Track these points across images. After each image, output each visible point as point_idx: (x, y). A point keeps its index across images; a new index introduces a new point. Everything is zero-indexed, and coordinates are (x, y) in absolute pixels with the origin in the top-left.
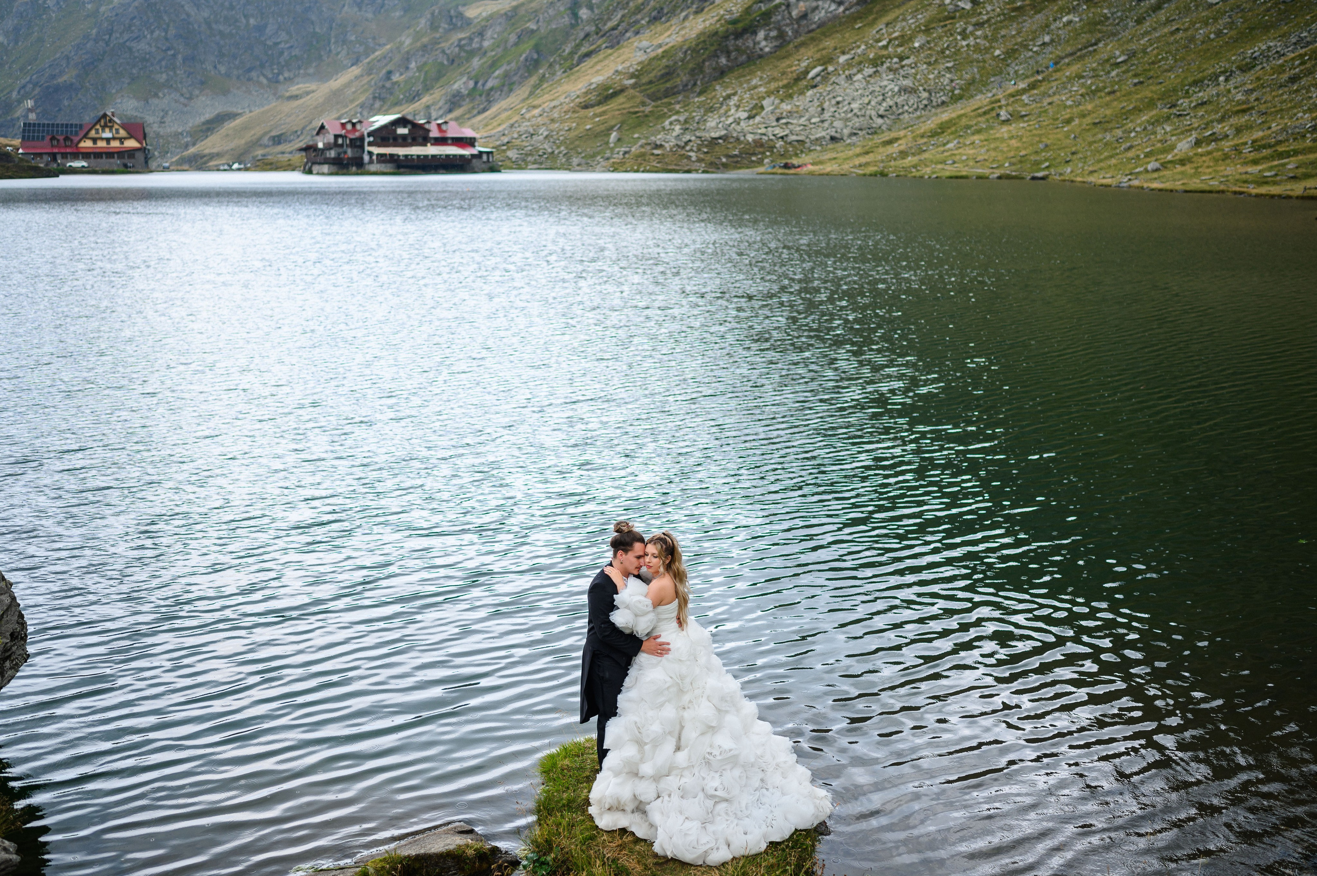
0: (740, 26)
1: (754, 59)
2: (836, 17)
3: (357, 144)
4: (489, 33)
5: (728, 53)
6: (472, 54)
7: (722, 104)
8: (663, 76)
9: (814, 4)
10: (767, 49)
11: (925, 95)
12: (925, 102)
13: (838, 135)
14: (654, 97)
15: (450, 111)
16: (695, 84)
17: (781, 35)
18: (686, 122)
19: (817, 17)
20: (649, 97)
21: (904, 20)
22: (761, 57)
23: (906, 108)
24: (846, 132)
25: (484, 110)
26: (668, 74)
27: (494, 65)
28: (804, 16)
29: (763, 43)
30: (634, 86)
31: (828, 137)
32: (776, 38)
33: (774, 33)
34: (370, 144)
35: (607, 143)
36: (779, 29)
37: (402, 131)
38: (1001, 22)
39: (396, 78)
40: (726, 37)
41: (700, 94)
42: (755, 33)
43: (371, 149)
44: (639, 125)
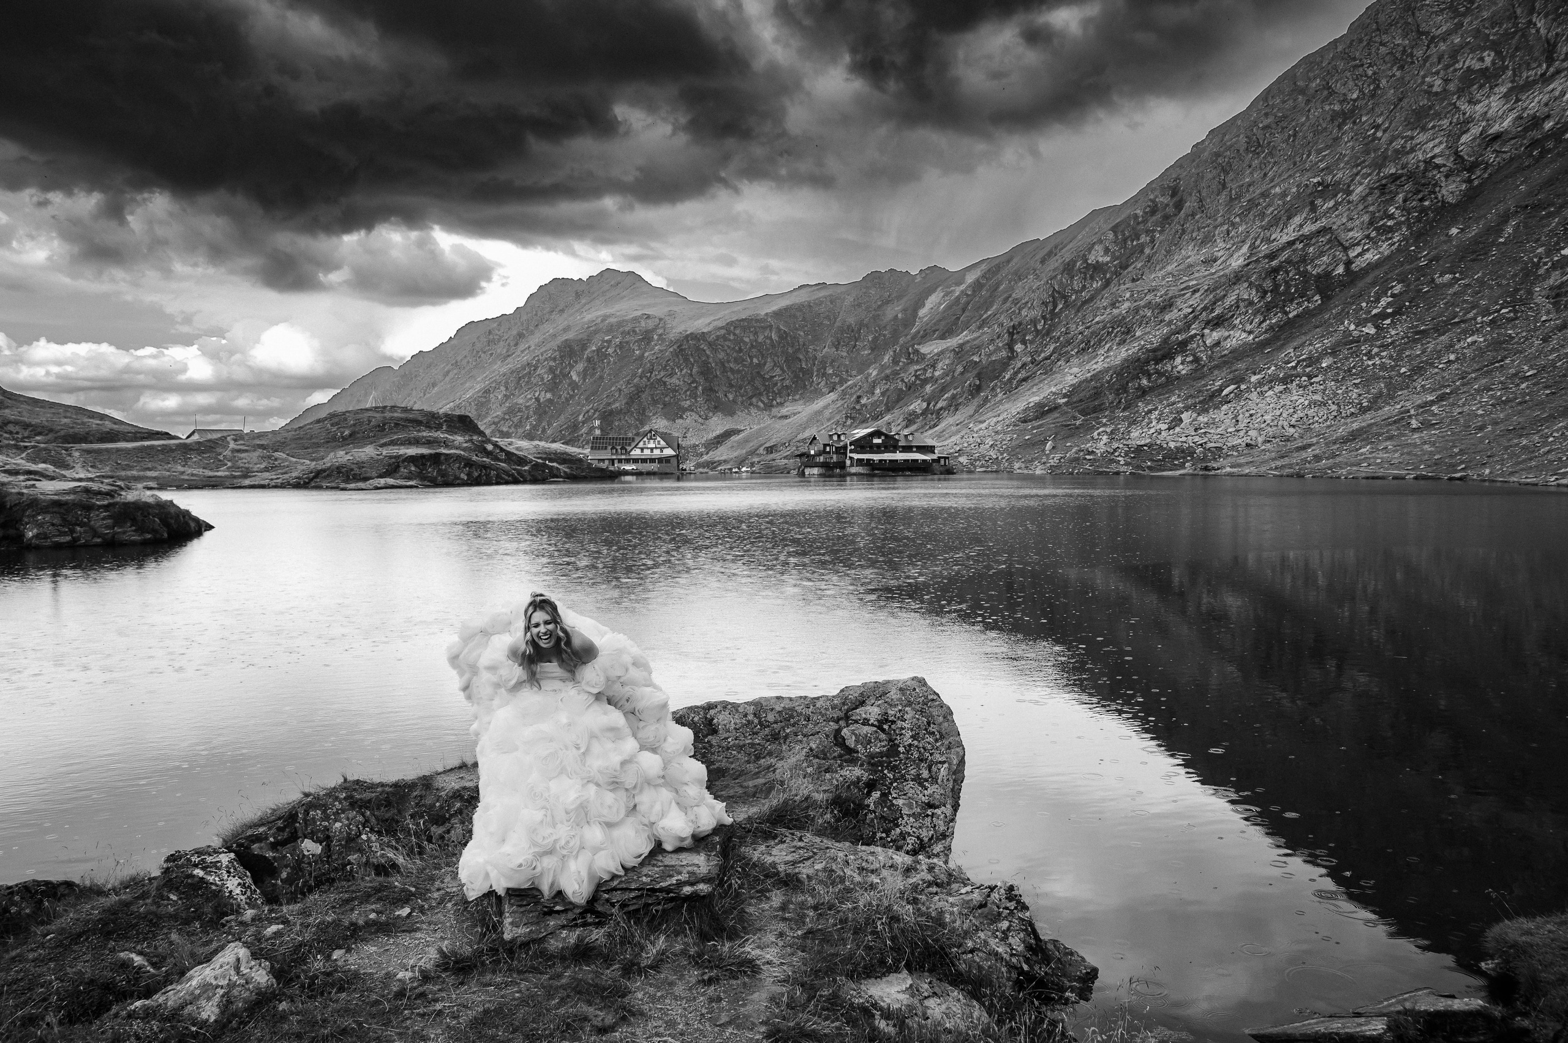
0: (1159, 353)
1: (1171, 382)
2: (1247, 344)
3: (842, 451)
4: (940, 365)
5: (1149, 376)
6: (925, 381)
7: (1144, 418)
8: (1091, 396)
9: (1227, 334)
10: (1184, 372)
11: (1334, 407)
12: (1335, 413)
13: (1253, 443)
14: (1084, 413)
15: (907, 427)
16: (1120, 402)
17: (1197, 360)
18: (1112, 432)
19: (1228, 344)
20: (1080, 413)
21: (1311, 344)
22: (1178, 378)
23: (1316, 418)
24: (1260, 440)
25: (935, 426)
26: (1097, 394)
27: (944, 389)
28: (1218, 344)
29: (1181, 367)
30: (1066, 404)
31: (1244, 444)
32: (1192, 363)
33: (1190, 359)
34: (851, 451)
35: (1044, 450)
36: (1194, 355)
37: (877, 441)
38: (1405, 344)
39: (864, 401)
40: (1147, 363)
41: (1124, 410)
42: (1173, 359)
43: (852, 455)
44: (1072, 436)
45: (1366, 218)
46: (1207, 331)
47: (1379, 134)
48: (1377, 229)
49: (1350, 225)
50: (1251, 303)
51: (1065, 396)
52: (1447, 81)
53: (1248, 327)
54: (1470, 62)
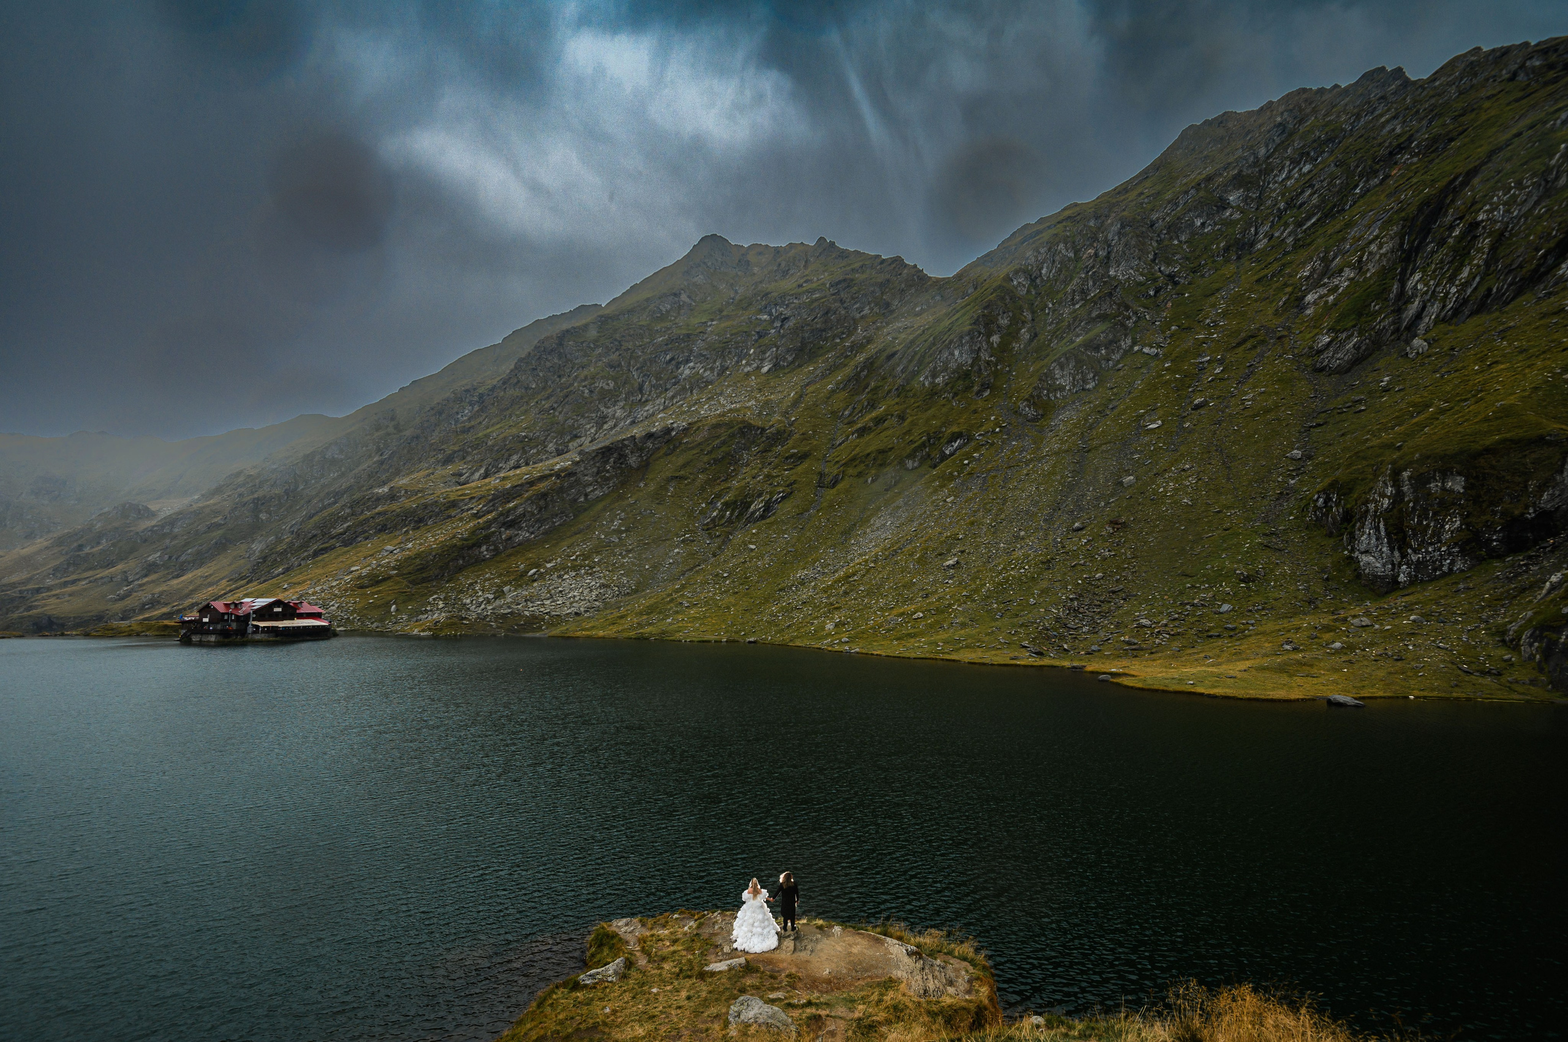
0: (470, 542)
1: (479, 561)
2: (528, 540)
3: (242, 619)
5: (464, 558)
7: (469, 588)
8: (418, 570)
10: (488, 557)
11: (616, 588)
12: (617, 593)
14: (414, 583)
16: (444, 575)
17: (496, 549)
18: (445, 599)
19: (517, 539)
20: (410, 582)
21: (578, 545)
22: (483, 560)
26: (423, 569)
27: (186, 545)
28: (509, 538)
29: (485, 553)
30: (397, 575)
32: (493, 550)
33: (492, 548)
34: (254, 619)
35: (389, 612)
36: (495, 545)
37: (276, 610)
38: (640, 550)
40: (462, 548)
41: (447, 582)
42: (480, 547)
43: (255, 623)
44: (410, 600)
45: (595, 470)
46: (503, 529)
47: (557, 413)
48: (601, 478)
49: (586, 472)
50: (533, 514)
51: (394, 568)
52: (591, 392)
53: (531, 530)
54: (601, 384)
